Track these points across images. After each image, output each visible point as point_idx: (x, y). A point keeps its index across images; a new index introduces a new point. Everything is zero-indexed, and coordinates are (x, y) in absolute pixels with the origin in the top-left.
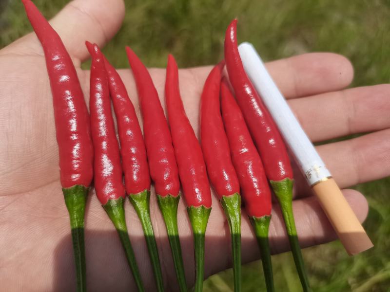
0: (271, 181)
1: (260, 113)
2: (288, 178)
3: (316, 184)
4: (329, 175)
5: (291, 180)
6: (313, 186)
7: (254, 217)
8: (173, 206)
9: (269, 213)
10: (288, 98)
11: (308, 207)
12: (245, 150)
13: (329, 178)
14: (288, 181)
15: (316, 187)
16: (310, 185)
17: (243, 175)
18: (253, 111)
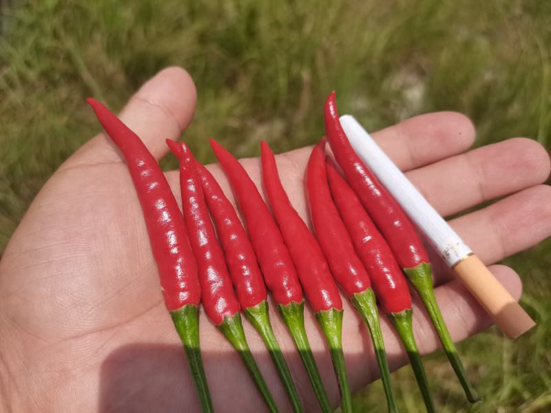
0: (405, 269)
1: (378, 193)
2: (425, 263)
3: (457, 264)
4: (470, 251)
5: (428, 265)
6: (453, 267)
7: (392, 313)
8: (298, 314)
9: (409, 307)
10: (405, 171)
11: (452, 293)
12: (368, 238)
13: (470, 255)
14: (424, 266)
15: (457, 268)
16: (450, 266)
17: (372, 267)
18: (369, 191)
